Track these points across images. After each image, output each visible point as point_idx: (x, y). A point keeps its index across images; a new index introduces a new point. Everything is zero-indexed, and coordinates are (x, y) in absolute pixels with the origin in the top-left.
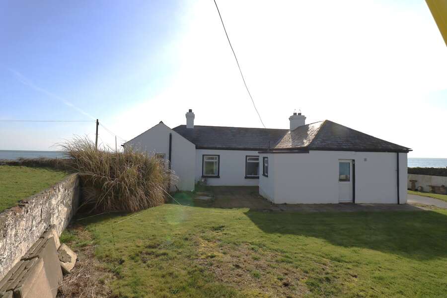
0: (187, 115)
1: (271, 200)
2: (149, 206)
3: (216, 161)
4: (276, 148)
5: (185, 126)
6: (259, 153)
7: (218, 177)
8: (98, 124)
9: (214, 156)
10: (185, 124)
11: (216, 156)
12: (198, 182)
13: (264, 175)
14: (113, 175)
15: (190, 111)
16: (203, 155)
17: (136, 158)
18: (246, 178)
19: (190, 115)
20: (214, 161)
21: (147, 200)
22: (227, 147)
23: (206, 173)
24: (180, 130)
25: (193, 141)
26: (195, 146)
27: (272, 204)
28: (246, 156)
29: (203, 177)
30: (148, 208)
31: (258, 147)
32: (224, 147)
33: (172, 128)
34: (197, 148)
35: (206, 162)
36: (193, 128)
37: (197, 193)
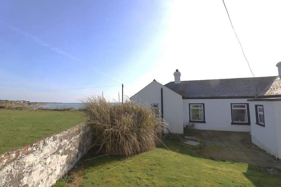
0: (175, 74)
1: (272, 154)
2: (142, 151)
3: (201, 108)
4: (265, 95)
5: (174, 82)
6: (248, 100)
7: (204, 122)
8: (123, 86)
9: (199, 105)
10: (174, 81)
11: (201, 105)
12: (187, 126)
13: (257, 123)
14: (113, 124)
15: (177, 70)
16: (189, 104)
17: (132, 109)
18: (232, 123)
19: (177, 74)
20: (199, 108)
21: (140, 146)
22: (210, 96)
23: (193, 119)
24: (170, 85)
25: (180, 93)
26: (181, 97)
27: (275, 159)
28: (231, 104)
29: (190, 121)
30: (141, 152)
31: (244, 95)
32: (208, 96)
33: (164, 85)
34: (183, 98)
35: (193, 110)
36: (180, 83)
37: (186, 137)
